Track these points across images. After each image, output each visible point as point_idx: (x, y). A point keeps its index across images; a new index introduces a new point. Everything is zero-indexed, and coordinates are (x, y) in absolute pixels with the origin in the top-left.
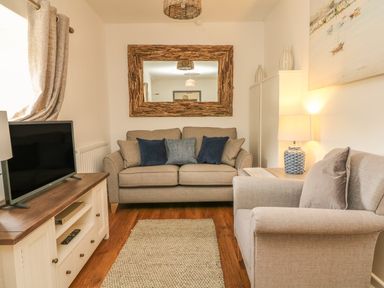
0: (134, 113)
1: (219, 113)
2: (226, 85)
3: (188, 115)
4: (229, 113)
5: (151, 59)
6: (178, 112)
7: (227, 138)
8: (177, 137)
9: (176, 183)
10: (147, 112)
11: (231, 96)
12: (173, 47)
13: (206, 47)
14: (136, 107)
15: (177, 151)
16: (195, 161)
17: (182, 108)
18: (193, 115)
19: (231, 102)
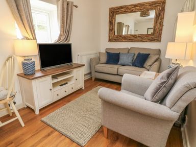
0: (110, 40)
1: (151, 41)
2: (158, 24)
3: (135, 41)
4: (159, 40)
5: (119, 14)
6: (130, 40)
7: (149, 54)
8: (126, 52)
9: (116, 74)
10: (115, 40)
11: (161, 30)
12: (130, 6)
13: (148, 3)
14: (111, 37)
15: (123, 59)
16: (131, 65)
17: (132, 38)
18: (138, 41)
19: (160, 34)
